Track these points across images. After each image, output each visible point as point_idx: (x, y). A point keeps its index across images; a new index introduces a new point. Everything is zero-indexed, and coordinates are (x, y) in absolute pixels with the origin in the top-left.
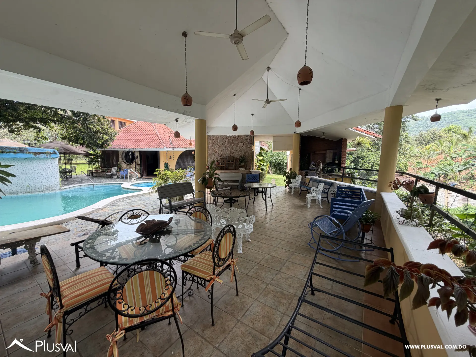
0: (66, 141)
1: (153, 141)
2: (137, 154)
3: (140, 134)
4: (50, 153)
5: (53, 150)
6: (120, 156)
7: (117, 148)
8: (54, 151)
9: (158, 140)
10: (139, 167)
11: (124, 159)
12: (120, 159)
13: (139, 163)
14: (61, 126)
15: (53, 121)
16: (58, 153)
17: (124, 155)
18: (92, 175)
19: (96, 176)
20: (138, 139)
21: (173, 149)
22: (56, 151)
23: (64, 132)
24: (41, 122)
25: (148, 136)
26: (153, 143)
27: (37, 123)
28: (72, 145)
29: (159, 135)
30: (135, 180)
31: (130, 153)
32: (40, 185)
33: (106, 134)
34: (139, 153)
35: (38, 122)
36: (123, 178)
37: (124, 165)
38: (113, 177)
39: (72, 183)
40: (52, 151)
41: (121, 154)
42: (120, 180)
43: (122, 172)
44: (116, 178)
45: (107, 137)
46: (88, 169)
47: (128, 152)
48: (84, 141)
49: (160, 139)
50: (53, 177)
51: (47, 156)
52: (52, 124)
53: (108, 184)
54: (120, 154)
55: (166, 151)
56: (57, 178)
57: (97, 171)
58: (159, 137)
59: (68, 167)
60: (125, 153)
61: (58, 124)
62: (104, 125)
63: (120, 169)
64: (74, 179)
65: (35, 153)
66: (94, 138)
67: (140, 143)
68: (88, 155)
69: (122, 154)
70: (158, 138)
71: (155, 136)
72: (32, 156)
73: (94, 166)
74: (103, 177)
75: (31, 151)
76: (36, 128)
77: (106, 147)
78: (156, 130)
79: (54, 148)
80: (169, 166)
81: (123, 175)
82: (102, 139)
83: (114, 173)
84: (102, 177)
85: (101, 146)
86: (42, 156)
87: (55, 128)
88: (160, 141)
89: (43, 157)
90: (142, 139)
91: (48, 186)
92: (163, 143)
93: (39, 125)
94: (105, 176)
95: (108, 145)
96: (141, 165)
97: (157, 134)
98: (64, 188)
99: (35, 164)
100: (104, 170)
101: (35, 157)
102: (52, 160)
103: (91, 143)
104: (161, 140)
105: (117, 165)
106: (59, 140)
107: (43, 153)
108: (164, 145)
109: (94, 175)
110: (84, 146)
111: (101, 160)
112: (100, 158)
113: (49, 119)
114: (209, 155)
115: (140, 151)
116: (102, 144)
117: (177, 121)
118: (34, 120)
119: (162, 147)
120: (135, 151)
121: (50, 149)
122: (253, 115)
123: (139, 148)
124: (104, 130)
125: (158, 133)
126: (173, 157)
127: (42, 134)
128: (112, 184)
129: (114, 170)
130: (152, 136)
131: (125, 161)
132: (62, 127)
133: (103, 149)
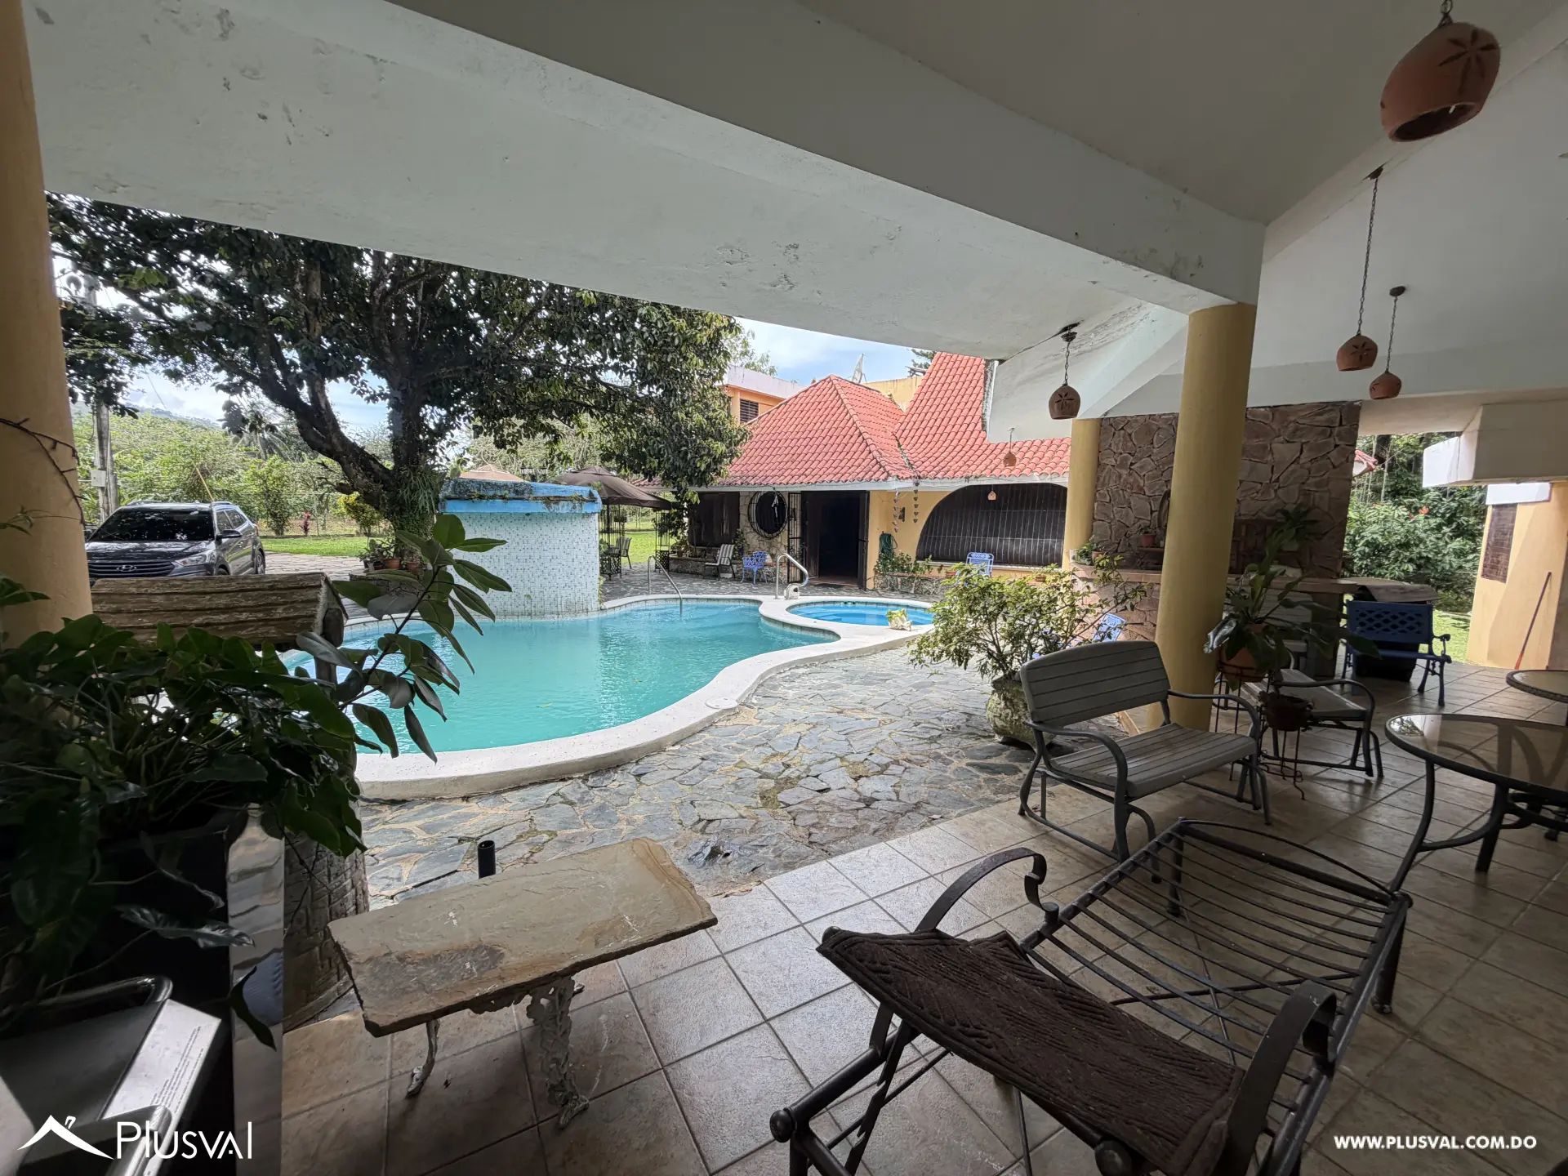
0: (613, 464)
1: (848, 457)
2: (796, 504)
3: (804, 436)
4: (581, 500)
5: (588, 489)
6: (743, 511)
7: (739, 482)
8: (591, 494)
9: (866, 452)
10: (796, 545)
11: (754, 519)
12: (743, 518)
13: (797, 532)
14: (604, 420)
15: (588, 408)
16: (599, 500)
17: (754, 508)
18: (667, 567)
19: (677, 571)
20: (799, 452)
21: (917, 484)
22: (595, 493)
23: (608, 440)
24: (560, 413)
25: (831, 442)
26: (849, 464)
27: (552, 418)
28: (624, 477)
29: (866, 436)
30: (796, 590)
31: (776, 501)
32: (553, 596)
33: (719, 437)
34: (799, 497)
35: (554, 413)
36: (750, 580)
37: (753, 539)
38: (722, 575)
39: (623, 589)
40: (584, 491)
41: (747, 502)
42: (743, 586)
43: (747, 561)
44: (730, 580)
45: (720, 447)
46: (658, 548)
47: (769, 496)
48: (659, 463)
49: (872, 448)
50: (584, 572)
51: (574, 507)
52: (585, 418)
53: (718, 600)
54: (743, 502)
55: (892, 493)
56: (595, 579)
57: (680, 554)
58: (870, 442)
59: (613, 539)
60: (756, 500)
61: (598, 417)
62: (714, 411)
63: (740, 552)
64: (625, 578)
65: (548, 500)
66: (686, 453)
67: (806, 466)
68: (661, 504)
69: (750, 503)
70: (864, 444)
71: (853, 440)
72: (539, 508)
73: (673, 541)
74: (695, 574)
75: (539, 494)
76: (549, 430)
77: (712, 479)
78: (855, 418)
79: (589, 485)
80: (894, 546)
81: (751, 570)
82: (709, 455)
83: (726, 562)
84: (692, 573)
85: (702, 479)
86: (564, 508)
87: (590, 429)
88: (871, 456)
89: (565, 510)
90: (812, 451)
91: (571, 597)
92: (883, 463)
93: (557, 424)
94: (700, 570)
95: (719, 474)
96: (802, 539)
97: (860, 434)
98: (608, 605)
99: (546, 530)
100: (698, 552)
101: (547, 511)
102: (583, 521)
103: (676, 469)
104: (876, 454)
105: (734, 537)
106: (595, 465)
107: (565, 499)
108: (888, 468)
109: (673, 566)
110: (657, 479)
111: (690, 522)
112: (687, 516)
113: (578, 403)
114: (1103, 504)
115: (803, 493)
116: (704, 472)
117: (1070, 338)
118: (546, 407)
119: (883, 477)
120: (790, 493)
121: (581, 488)
122: (1398, 291)
123: (806, 480)
124: (713, 425)
125: (862, 429)
126: (916, 514)
127: (562, 447)
128: (729, 600)
129: (725, 553)
130: (845, 441)
131: (756, 526)
132: (605, 424)
133: (703, 489)
